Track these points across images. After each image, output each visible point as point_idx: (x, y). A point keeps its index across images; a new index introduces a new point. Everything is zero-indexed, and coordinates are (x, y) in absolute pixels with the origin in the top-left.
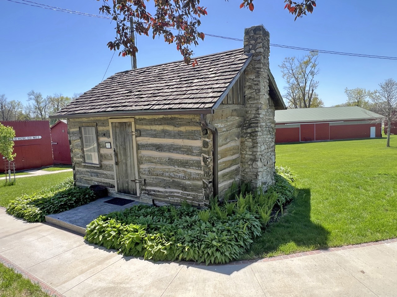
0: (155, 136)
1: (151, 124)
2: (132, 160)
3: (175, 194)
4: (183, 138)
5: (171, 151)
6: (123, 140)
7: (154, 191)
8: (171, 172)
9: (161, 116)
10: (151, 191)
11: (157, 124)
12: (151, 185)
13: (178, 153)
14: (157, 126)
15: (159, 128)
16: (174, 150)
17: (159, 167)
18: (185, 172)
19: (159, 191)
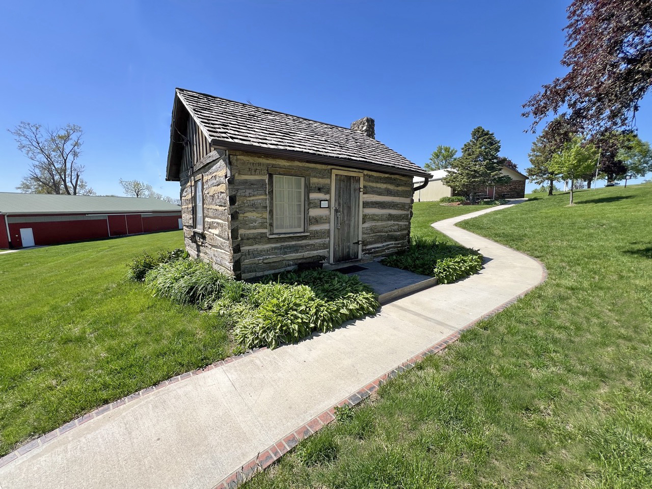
0: (380, 194)
1: (377, 182)
2: (356, 220)
3: (391, 246)
4: (400, 196)
5: (391, 207)
6: (348, 197)
7: (374, 248)
8: (388, 227)
9: (387, 175)
10: (371, 249)
11: (383, 183)
12: (371, 243)
13: (395, 209)
14: (382, 184)
15: (383, 186)
16: (393, 207)
17: (380, 223)
18: (398, 224)
19: (378, 248)
